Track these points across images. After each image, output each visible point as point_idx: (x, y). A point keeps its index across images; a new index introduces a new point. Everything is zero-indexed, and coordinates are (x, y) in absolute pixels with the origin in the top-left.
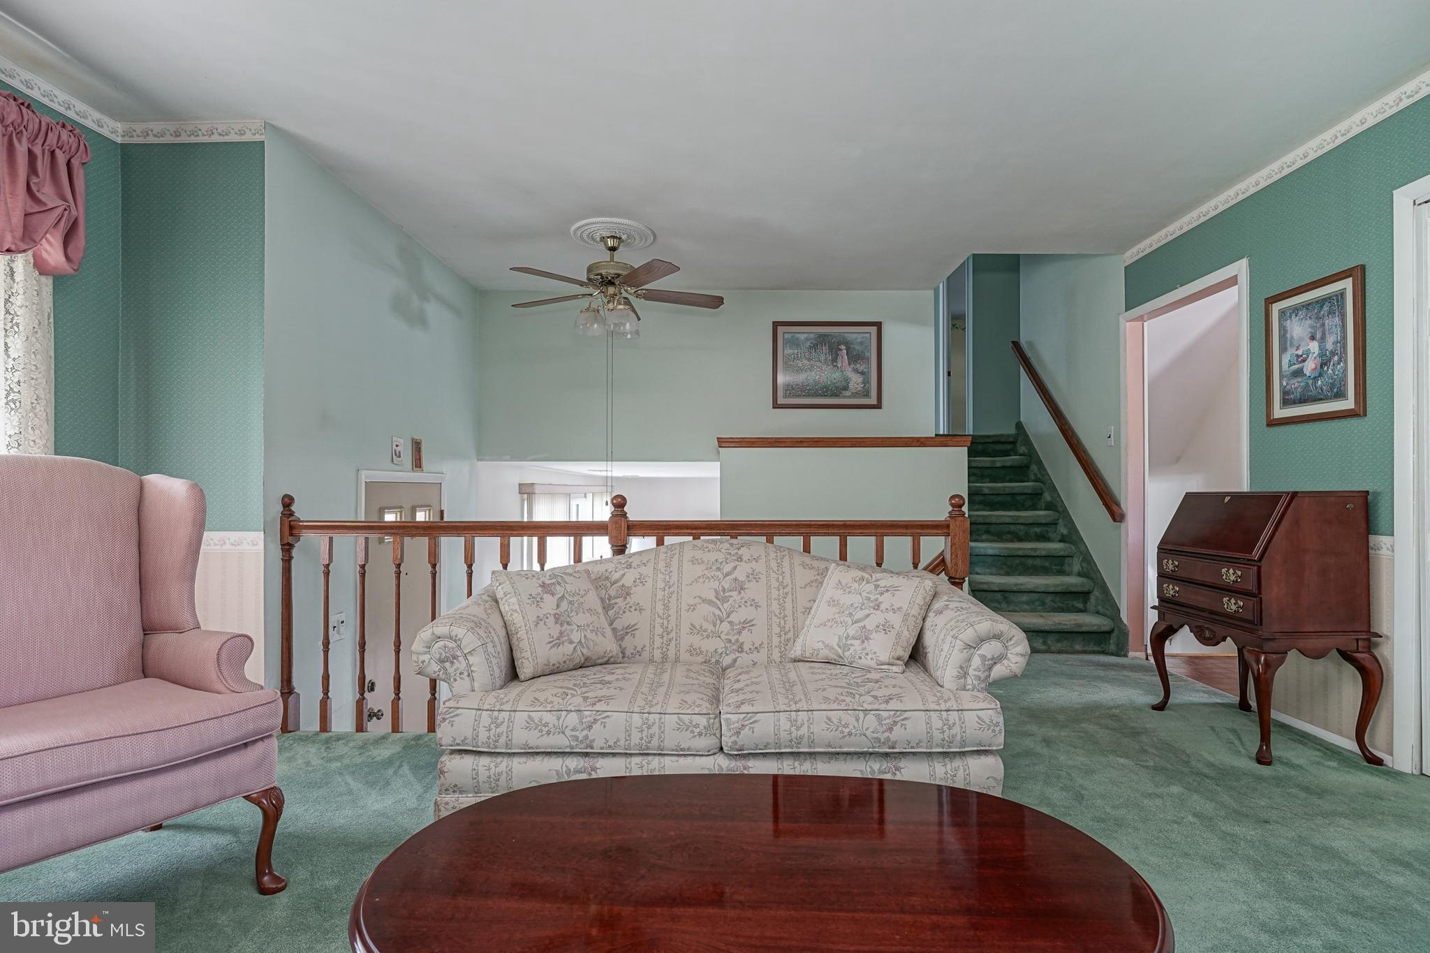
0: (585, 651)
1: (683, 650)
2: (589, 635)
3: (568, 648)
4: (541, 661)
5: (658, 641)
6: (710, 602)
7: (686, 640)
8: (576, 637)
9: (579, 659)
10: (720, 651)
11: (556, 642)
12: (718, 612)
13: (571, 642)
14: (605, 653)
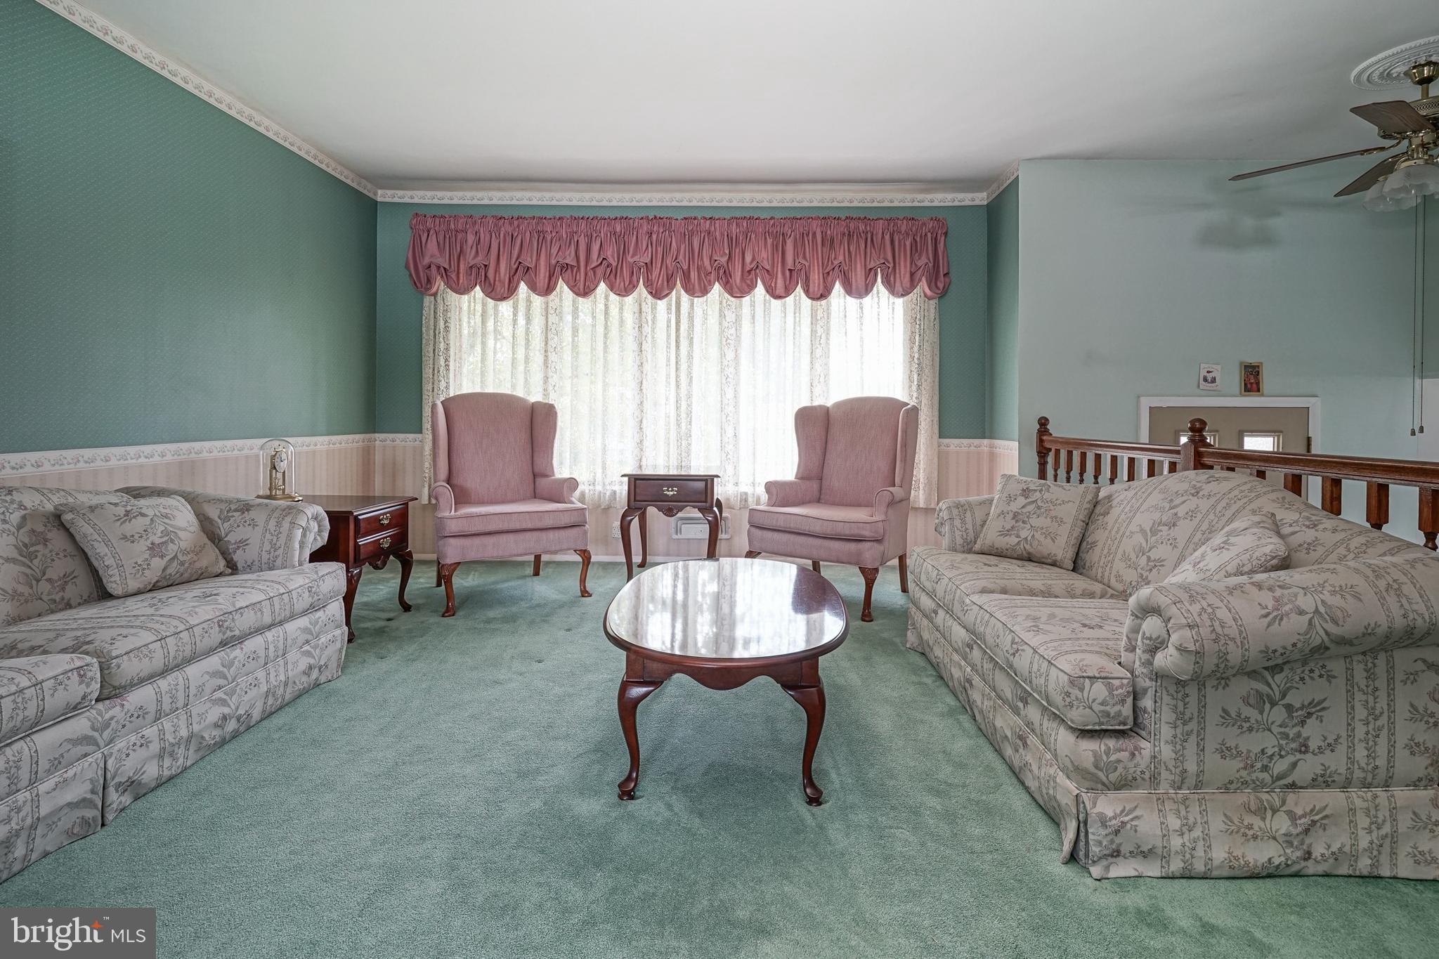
0: (1028, 547)
1: (1114, 573)
2: (1037, 535)
3: (1014, 540)
4: (988, 542)
5: (1103, 560)
6: (1142, 531)
7: (1119, 566)
8: (1024, 534)
9: (1020, 550)
10: (1134, 583)
11: (1005, 533)
12: (1144, 544)
13: (1018, 536)
14: (1049, 555)
